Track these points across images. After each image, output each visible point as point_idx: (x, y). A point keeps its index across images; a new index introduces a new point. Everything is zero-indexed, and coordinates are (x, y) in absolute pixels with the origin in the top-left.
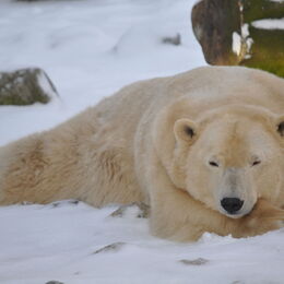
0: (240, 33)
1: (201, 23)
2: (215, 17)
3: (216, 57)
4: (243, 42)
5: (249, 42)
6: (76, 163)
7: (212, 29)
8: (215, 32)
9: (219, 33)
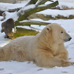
0: (14, 28)
1: (4, 26)
2: (8, 25)
3: (8, 33)
4: (15, 30)
5: (16, 30)
6: (11, 53)
7: (7, 27)
8: (8, 28)
9: (9, 28)
